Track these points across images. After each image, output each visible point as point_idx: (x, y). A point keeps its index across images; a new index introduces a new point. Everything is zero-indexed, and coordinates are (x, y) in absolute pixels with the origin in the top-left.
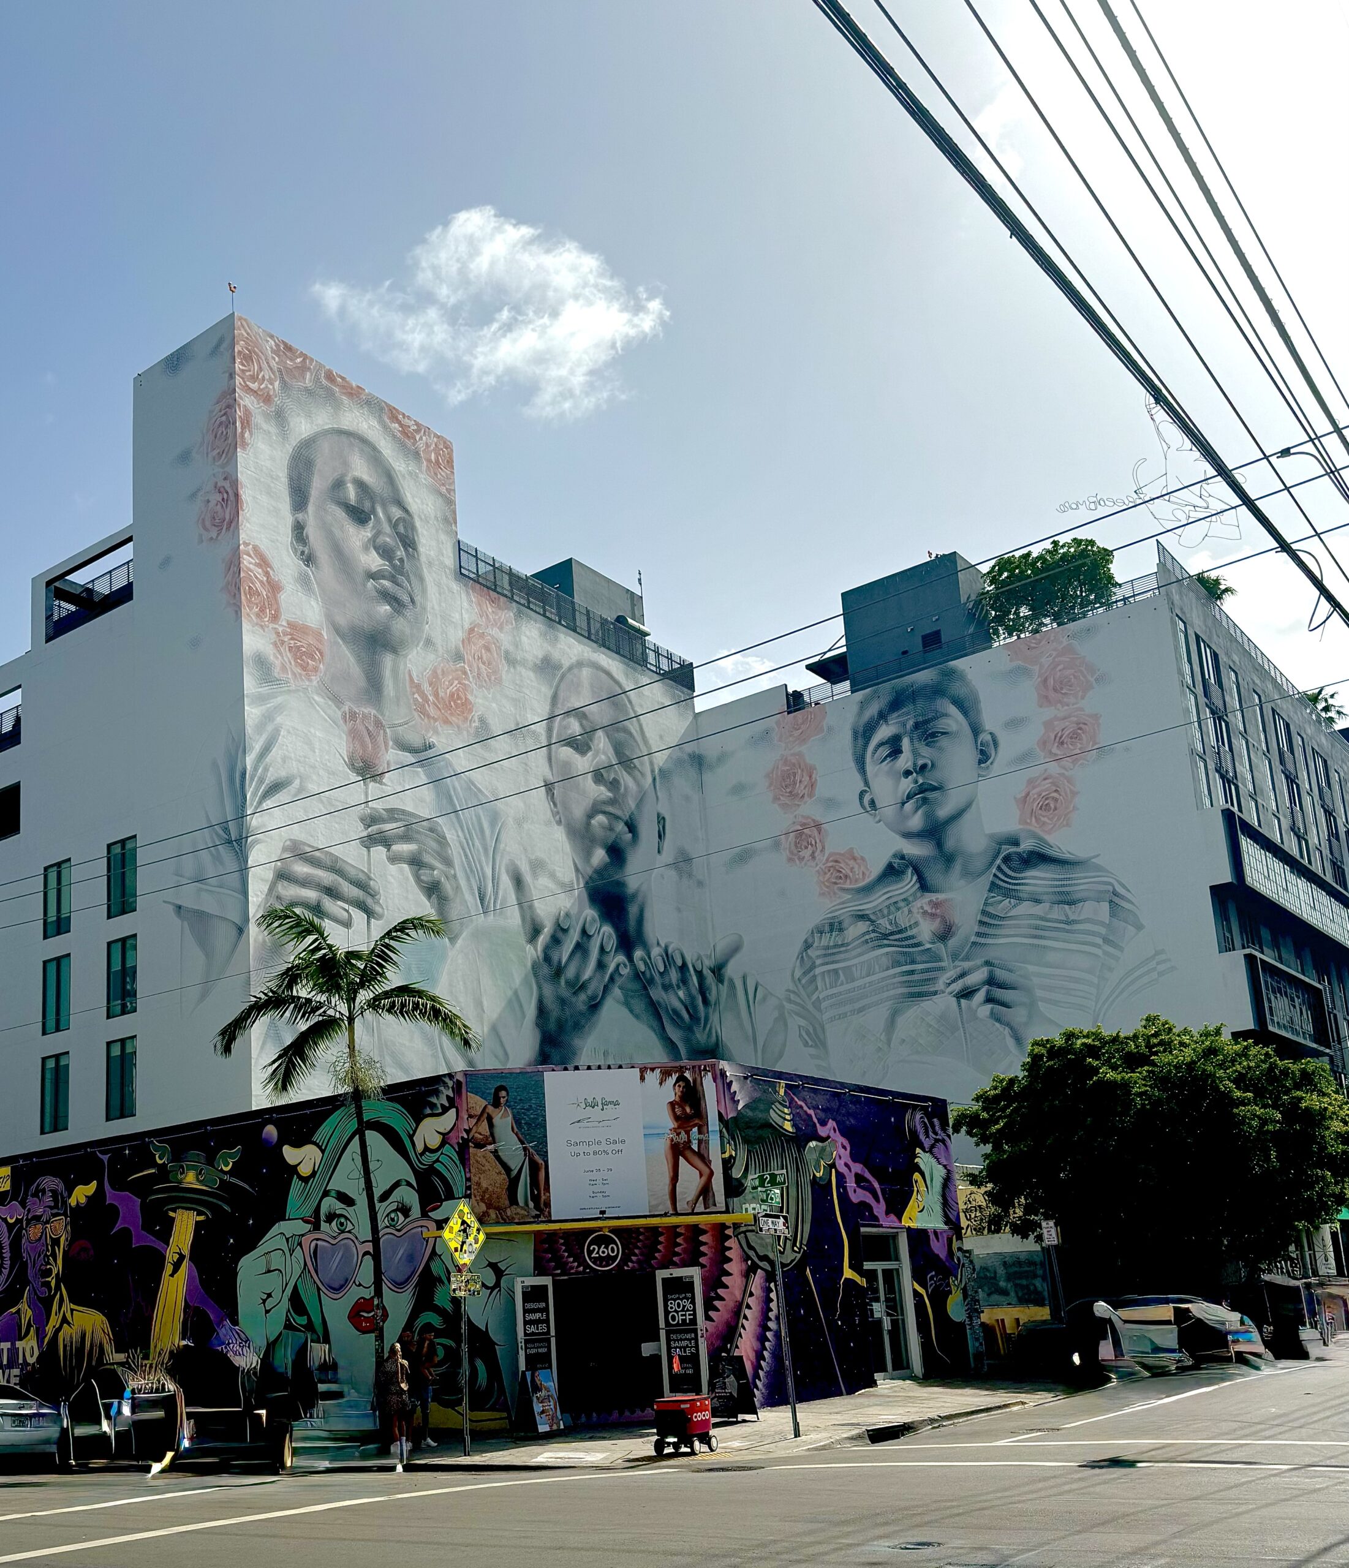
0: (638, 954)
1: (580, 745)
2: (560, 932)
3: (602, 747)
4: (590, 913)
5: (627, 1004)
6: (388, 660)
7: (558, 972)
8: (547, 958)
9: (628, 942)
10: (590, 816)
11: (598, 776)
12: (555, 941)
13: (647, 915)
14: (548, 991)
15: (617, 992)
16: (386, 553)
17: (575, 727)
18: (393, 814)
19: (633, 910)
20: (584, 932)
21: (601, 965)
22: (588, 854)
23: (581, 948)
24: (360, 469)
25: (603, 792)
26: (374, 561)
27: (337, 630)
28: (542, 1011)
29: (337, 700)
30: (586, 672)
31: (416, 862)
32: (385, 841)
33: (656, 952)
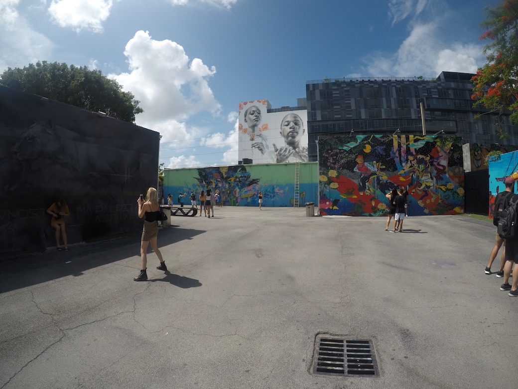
0: (297, 149)
1: (287, 125)
2: (281, 150)
3: (292, 124)
4: (287, 146)
5: (294, 156)
6: (256, 127)
7: (281, 154)
8: (279, 153)
9: (294, 148)
10: (288, 134)
11: (291, 128)
12: (280, 151)
13: (299, 144)
14: (279, 157)
15: (292, 155)
16: (256, 116)
17: (286, 123)
18: (255, 143)
19: (296, 144)
20: (286, 149)
21: (289, 152)
22: (287, 139)
23: (285, 151)
24: (254, 109)
25: (292, 130)
26: (255, 118)
27: (249, 127)
28: (277, 159)
29: (249, 134)
30: (289, 116)
31: (258, 147)
32: (254, 146)
33: (301, 148)
